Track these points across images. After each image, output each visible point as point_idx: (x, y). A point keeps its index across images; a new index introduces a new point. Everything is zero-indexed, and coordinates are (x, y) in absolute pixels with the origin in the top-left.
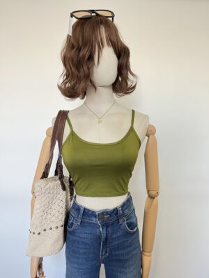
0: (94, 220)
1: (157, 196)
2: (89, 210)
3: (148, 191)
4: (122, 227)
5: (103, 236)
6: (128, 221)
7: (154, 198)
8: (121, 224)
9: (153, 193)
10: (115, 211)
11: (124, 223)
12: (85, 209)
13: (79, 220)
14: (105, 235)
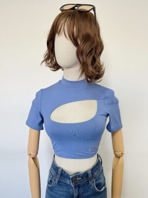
0: (68, 182)
1: (122, 156)
2: (65, 172)
3: (115, 152)
4: (92, 187)
5: (76, 194)
6: (97, 182)
7: (120, 157)
8: (91, 185)
9: (119, 153)
10: (86, 174)
11: (93, 184)
12: (62, 170)
13: (57, 180)
14: (77, 194)
